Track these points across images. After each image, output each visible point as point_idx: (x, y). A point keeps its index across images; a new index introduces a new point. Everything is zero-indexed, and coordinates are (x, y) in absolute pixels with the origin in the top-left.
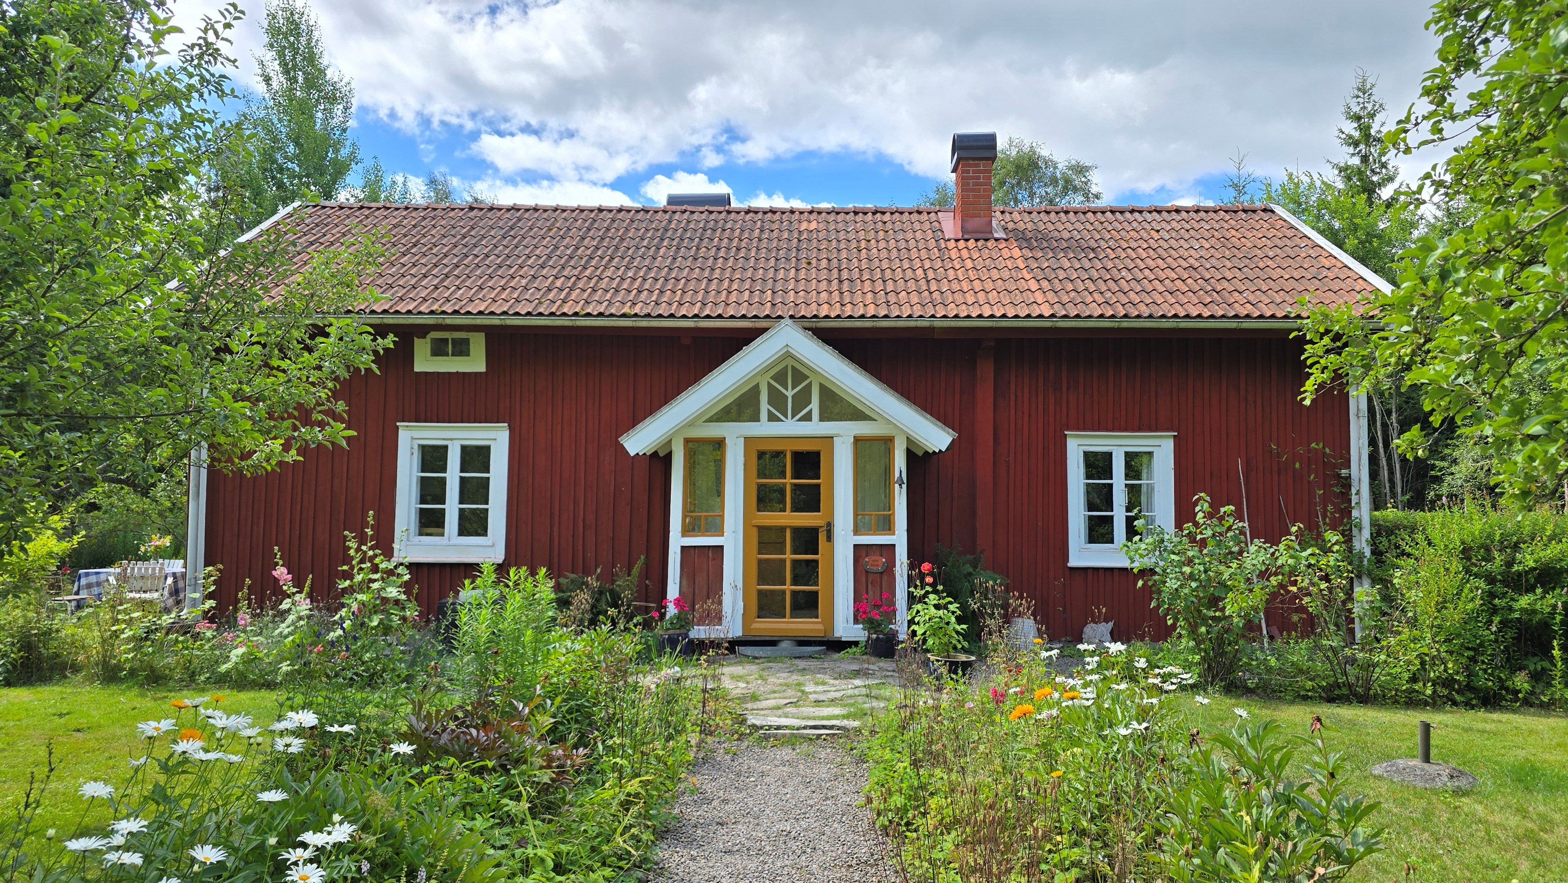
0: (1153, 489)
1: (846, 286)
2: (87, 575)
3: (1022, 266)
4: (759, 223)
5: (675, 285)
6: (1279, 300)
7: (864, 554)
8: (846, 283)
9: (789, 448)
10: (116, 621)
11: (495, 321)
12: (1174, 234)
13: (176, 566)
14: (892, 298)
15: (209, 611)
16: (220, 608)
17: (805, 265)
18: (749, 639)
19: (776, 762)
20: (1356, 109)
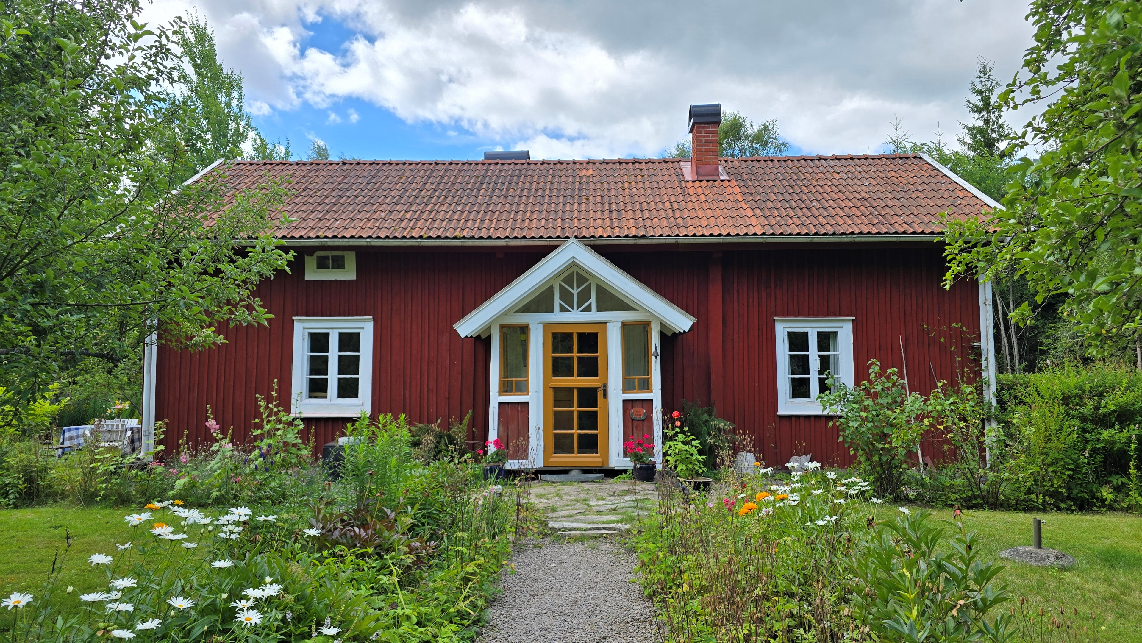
0: (838, 359)
1: (615, 215)
2: (69, 430)
3: (741, 199)
4: (551, 171)
5: (492, 216)
6: (927, 221)
7: (630, 407)
8: (615, 213)
9: (575, 330)
10: (93, 461)
11: (363, 243)
12: (850, 175)
13: (133, 423)
14: (648, 223)
15: (159, 452)
16: (167, 452)
17: (584, 201)
18: (548, 469)
19: (571, 553)
20: (979, 86)
